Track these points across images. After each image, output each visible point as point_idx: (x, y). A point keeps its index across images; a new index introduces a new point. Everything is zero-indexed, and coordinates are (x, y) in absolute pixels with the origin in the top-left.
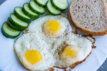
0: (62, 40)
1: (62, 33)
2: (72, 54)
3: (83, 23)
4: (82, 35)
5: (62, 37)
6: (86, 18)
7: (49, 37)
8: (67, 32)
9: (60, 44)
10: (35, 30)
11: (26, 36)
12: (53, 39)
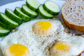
0: (53, 39)
1: (54, 32)
2: (64, 48)
3: (76, 20)
4: (75, 34)
5: (54, 35)
6: (79, 16)
7: (39, 36)
8: (59, 31)
9: (51, 42)
10: (25, 30)
11: (15, 34)
12: (44, 37)
